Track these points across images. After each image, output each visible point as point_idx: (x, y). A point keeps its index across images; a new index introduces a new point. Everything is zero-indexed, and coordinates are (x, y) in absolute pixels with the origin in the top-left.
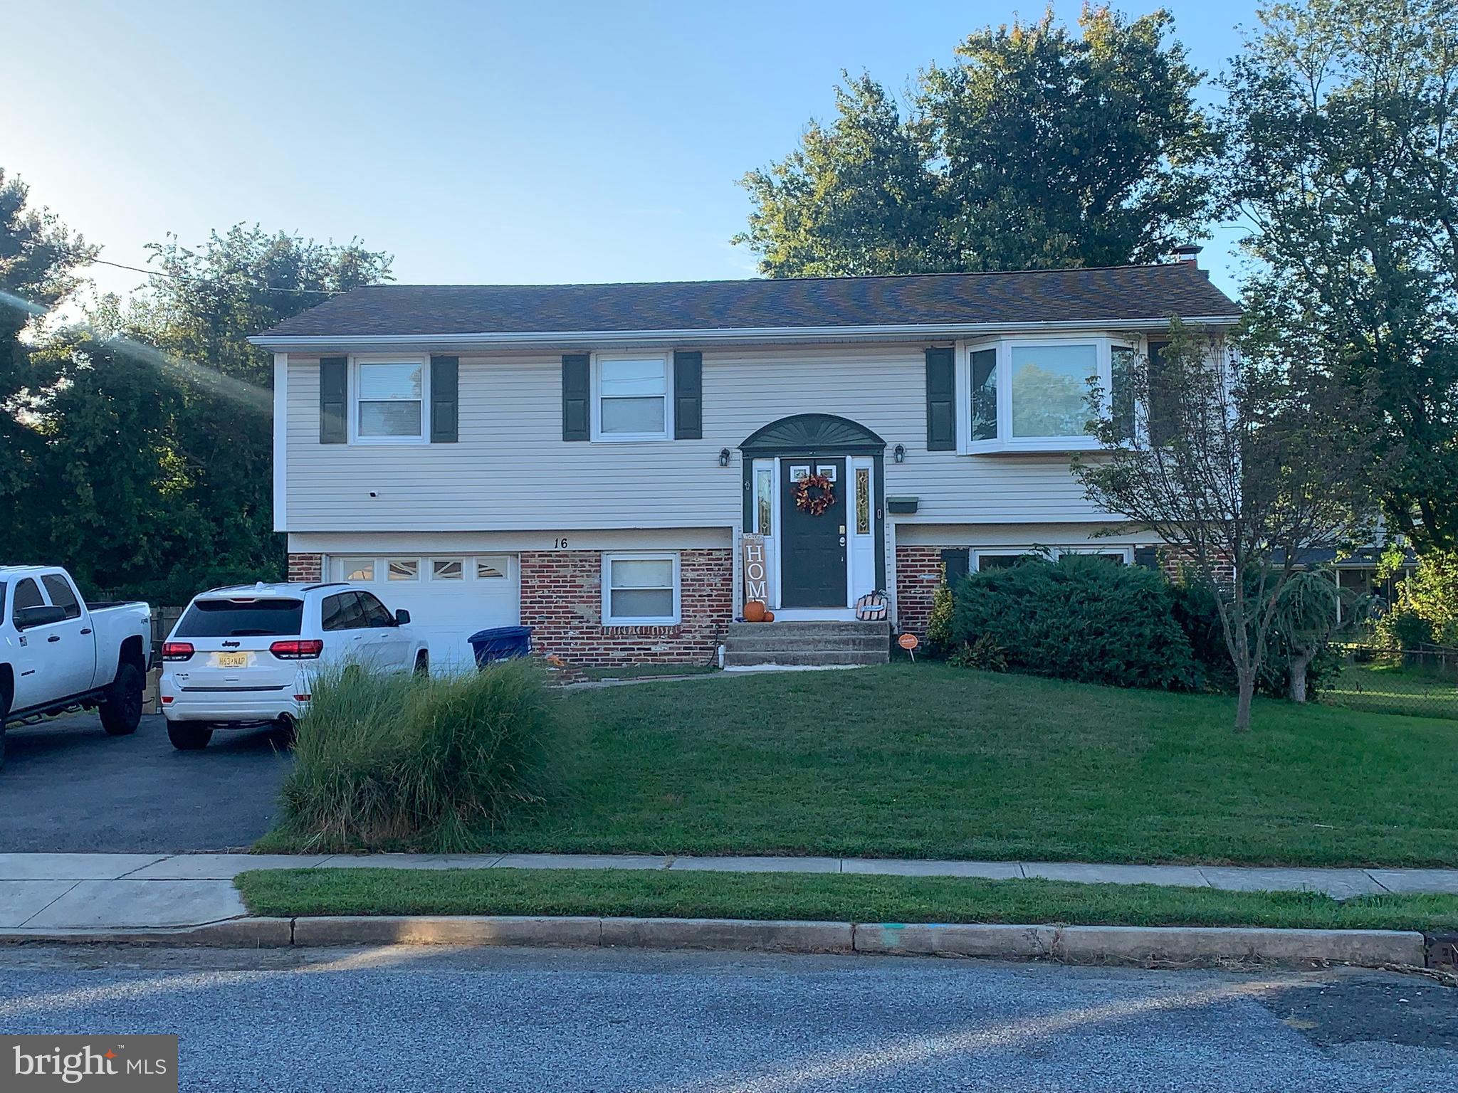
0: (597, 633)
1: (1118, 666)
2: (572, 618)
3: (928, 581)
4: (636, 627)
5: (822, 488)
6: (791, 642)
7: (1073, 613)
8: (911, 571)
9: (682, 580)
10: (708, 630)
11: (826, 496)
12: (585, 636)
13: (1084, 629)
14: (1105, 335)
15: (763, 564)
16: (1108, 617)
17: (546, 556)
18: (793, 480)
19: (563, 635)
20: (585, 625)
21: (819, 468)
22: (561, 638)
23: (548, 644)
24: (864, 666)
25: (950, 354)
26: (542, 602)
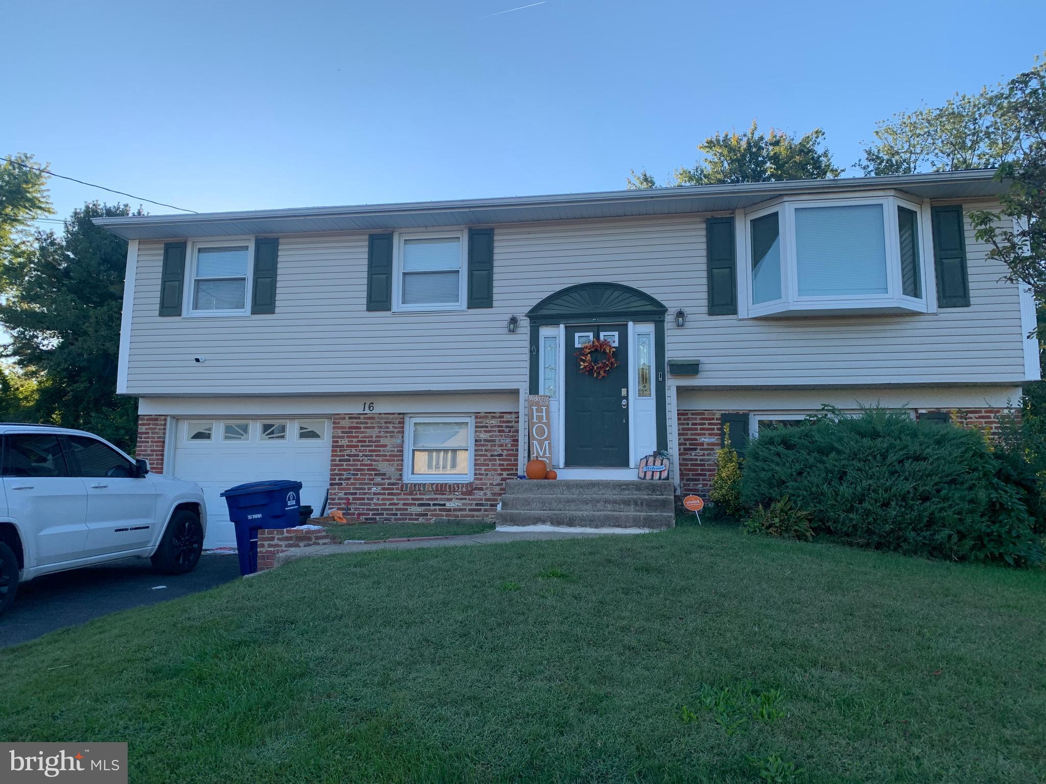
0: (397, 489)
1: (950, 537)
2: (376, 475)
3: (708, 444)
4: (433, 484)
5: (604, 352)
6: (568, 501)
7: (893, 473)
8: (692, 434)
9: (476, 441)
10: (498, 488)
11: (609, 360)
12: (387, 492)
13: (908, 492)
14: (892, 193)
15: (548, 424)
16: (936, 479)
17: (355, 418)
18: (577, 345)
19: (366, 491)
20: (387, 481)
21: (602, 334)
22: (365, 494)
23: (354, 499)
24: (646, 531)
25: (730, 223)
26: (349, 460)
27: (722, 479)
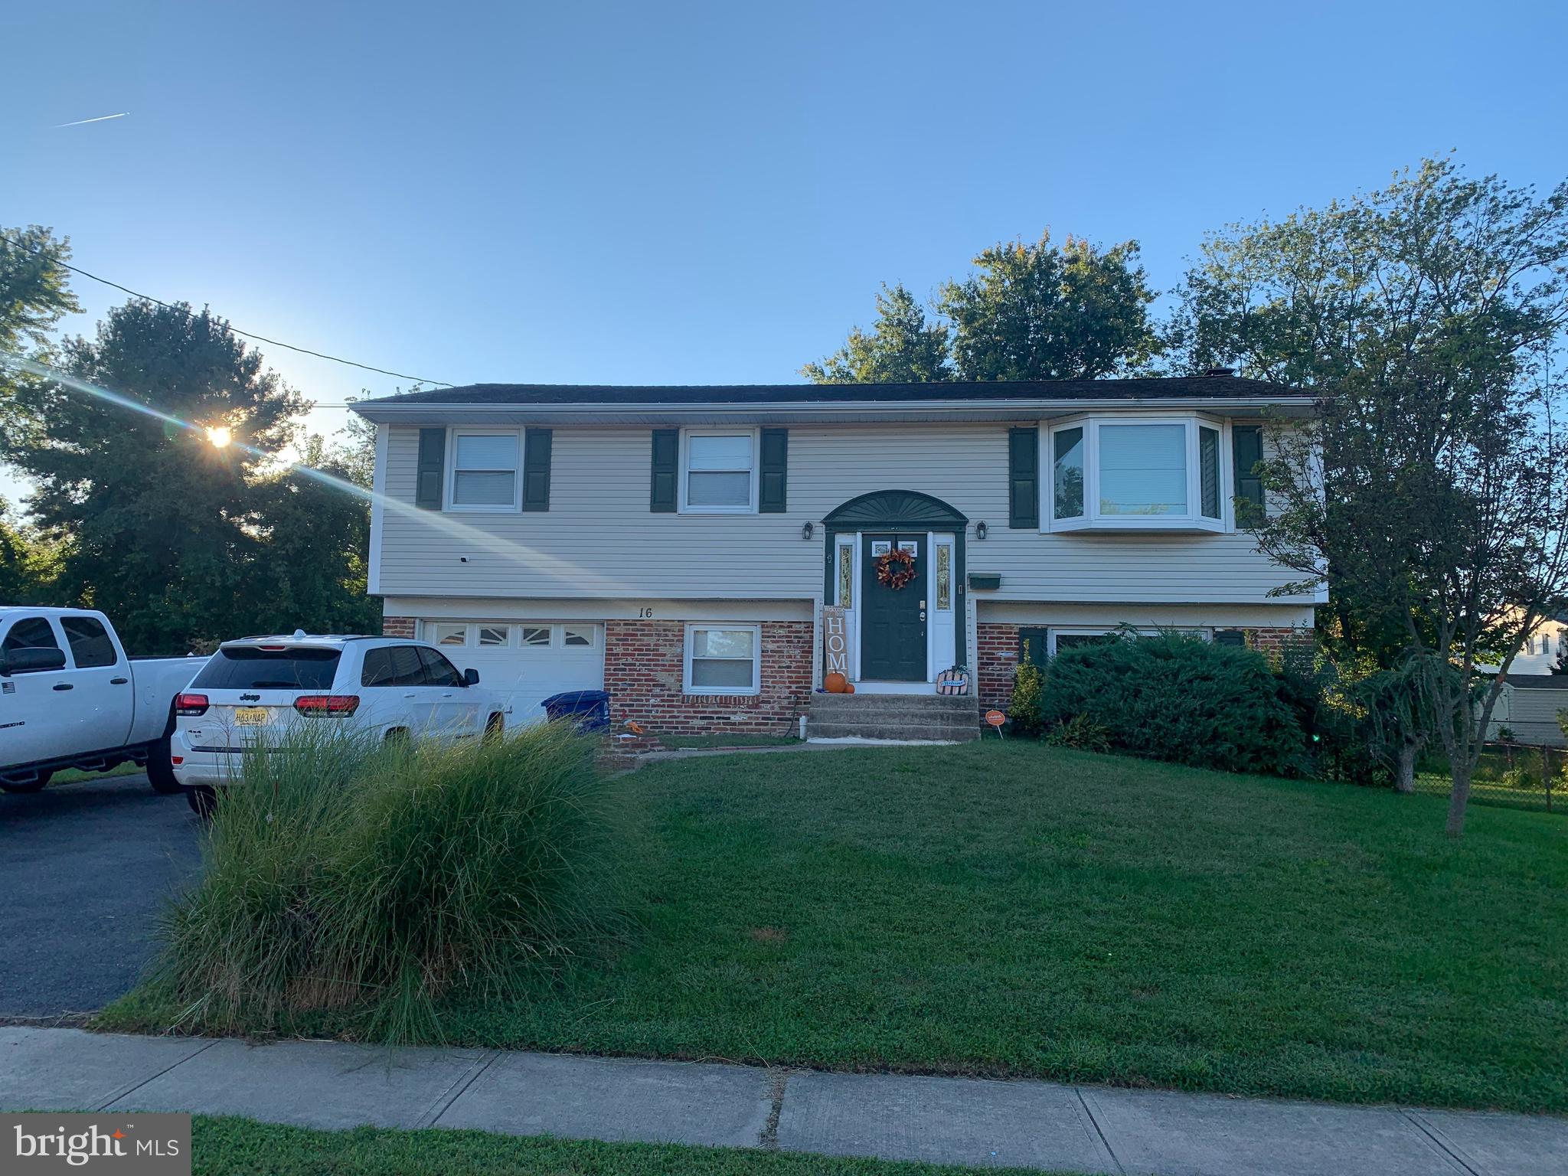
0: (677, 701)
1: (1230, 750)
2: (654, 685)
3: (1006, 659)
4: (717, 696)
5: (903, 563)
6: (877, 715)
7: (1183, 691)
8: (989, 649)
9: (763, 651)
10: (786, 701)
11: (907, 571)
12: (666, 704)
13: (1195, 709)
14: (1195, 414)
15: (844, 637)
16: (1221, 697)
17: (631, 624)
18: (874, 555)
19: (644, 703)
20: (666, 693)
21: (900, 544)
22: (643, 705)
23: (630, 711)
24: (953, 742)
25: (1033, 434)
26: (625, 670)
27: (1021, 694)
